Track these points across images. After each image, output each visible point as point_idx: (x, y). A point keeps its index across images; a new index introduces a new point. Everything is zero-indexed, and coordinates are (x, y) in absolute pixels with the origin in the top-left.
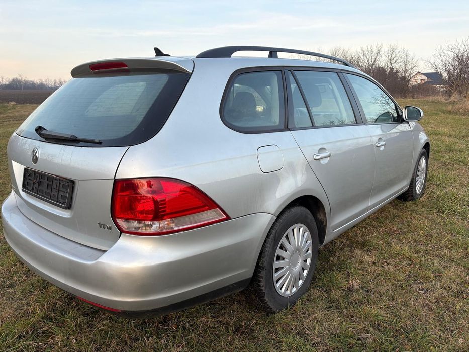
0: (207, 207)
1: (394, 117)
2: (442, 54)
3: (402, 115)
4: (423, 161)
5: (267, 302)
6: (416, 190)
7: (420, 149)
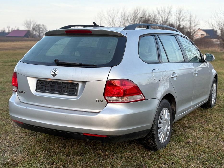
0: (139, 93)
1: (199, 60)
2: (217, 17)
3: (203, 59)
4: (214, 85)
5: (156, 143)
6: (212, 102)
7: (213, 79)
